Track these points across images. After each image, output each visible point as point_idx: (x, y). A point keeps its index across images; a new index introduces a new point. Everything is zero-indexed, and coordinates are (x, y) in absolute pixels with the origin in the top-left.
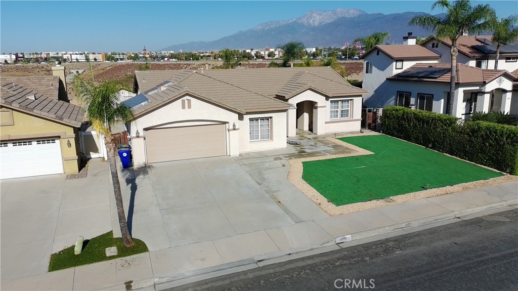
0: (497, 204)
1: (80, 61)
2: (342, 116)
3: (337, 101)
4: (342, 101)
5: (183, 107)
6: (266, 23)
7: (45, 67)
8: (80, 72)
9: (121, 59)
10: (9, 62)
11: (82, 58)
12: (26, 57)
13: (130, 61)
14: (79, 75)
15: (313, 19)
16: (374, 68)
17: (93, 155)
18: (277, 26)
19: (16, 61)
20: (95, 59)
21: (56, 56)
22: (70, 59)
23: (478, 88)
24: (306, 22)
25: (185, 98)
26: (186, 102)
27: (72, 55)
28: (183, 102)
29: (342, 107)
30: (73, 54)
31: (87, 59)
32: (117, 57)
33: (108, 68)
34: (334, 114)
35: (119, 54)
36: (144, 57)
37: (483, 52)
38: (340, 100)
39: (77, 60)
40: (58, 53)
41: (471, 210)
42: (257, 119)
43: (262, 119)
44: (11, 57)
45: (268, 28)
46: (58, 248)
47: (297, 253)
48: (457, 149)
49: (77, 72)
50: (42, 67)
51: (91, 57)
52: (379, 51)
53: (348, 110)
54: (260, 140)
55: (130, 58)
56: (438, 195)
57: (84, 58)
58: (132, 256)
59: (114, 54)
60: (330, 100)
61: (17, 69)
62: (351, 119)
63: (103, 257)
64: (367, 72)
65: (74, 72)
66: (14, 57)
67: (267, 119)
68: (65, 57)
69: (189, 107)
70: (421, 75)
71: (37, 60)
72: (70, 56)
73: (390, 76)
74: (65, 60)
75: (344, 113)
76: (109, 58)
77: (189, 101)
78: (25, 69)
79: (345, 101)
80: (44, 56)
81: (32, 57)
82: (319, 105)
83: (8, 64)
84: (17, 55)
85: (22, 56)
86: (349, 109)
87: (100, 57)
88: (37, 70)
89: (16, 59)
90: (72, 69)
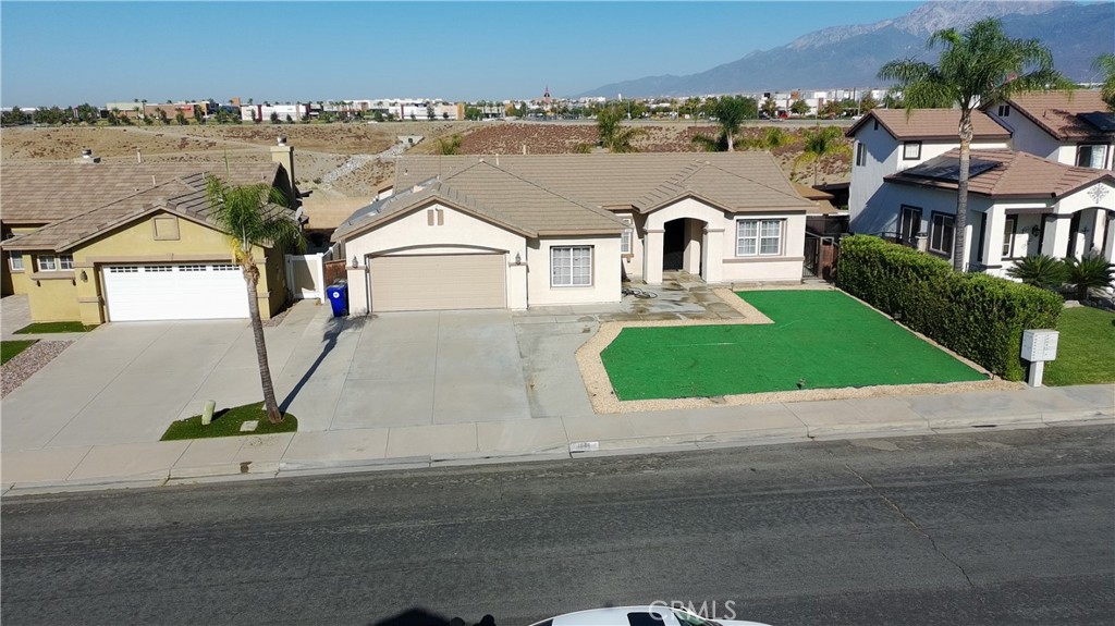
0: (905, 424)
1: (417, 118)
2: (763, 250)
3: (754, 221)
4: (765, 221)
5: (431, 222)
6: (819, 32)
7: (353, 131)
8: (416, 140)
9: (494, 115)
10: (294, 119)
11: (421, 113)
12: (325, 109)
13: (510, 120)
14: (413, 145)
15: (933, 21)
16: (868, 154)
17: (307, 294)
18: (845, 38)
19: (306, 118)
20: (446, 116)
21: (377, 107)
22: (400, 115)
23: (1043, 205)
24: (916, 27)
25: (433, 207)
26: (436, 213)
27: (405, 108)
28: (430, 213)
29: (764, 233)
30: (407, 105)
31: (431, 116)
32: (487, 110)
33: (465, 134)
34: (745, 245)
35: (491, 106)
36: (538, 111)
37: (1097, 129)
38: (760, 220)
39: (413, 116)
40: (381, 103)
41: (847, 427)
42: (567, 248)
43: (576, 248)
44: (298, 109)
45: (821, 43)
46: (186, 414)
47: (498, 457)
48: (933, 324)
49: (410, 140)
50: (350, 130)
51: (439, 111)
52: (878, 123)
53: (777, 239)
54: (571, 284)
55: (512, 112)
56: (814, 400)
57: (426, 113)
58: (271, 435)
59: (481, 106)
60: (736, 218)
61: (306, 133)
62: (783, 256)
63: (235, 431)
64: (858, 164)
65: (405, 140)
66: (303, 110)
67: (587, 248)
68: (392, 110)
69: (441, 222)
70: (938, 175)
71: (342, 117)
72: (400, 108)
73: (891, 172)
74: (391, 117)
75: (769, 245)
76: (472, 113)
77: (440, 213)
78: (320, 134)
79: (771, 221)
80: (357, 106)
81: (335, 109)
82: (709, 227)
83: (293, 123)
84: (308, 107)
85: (318, 107)
86: (779, 237)
87: (454, 111)
88: (340, 136)
89: (307, 113)
90: (402, 134)
